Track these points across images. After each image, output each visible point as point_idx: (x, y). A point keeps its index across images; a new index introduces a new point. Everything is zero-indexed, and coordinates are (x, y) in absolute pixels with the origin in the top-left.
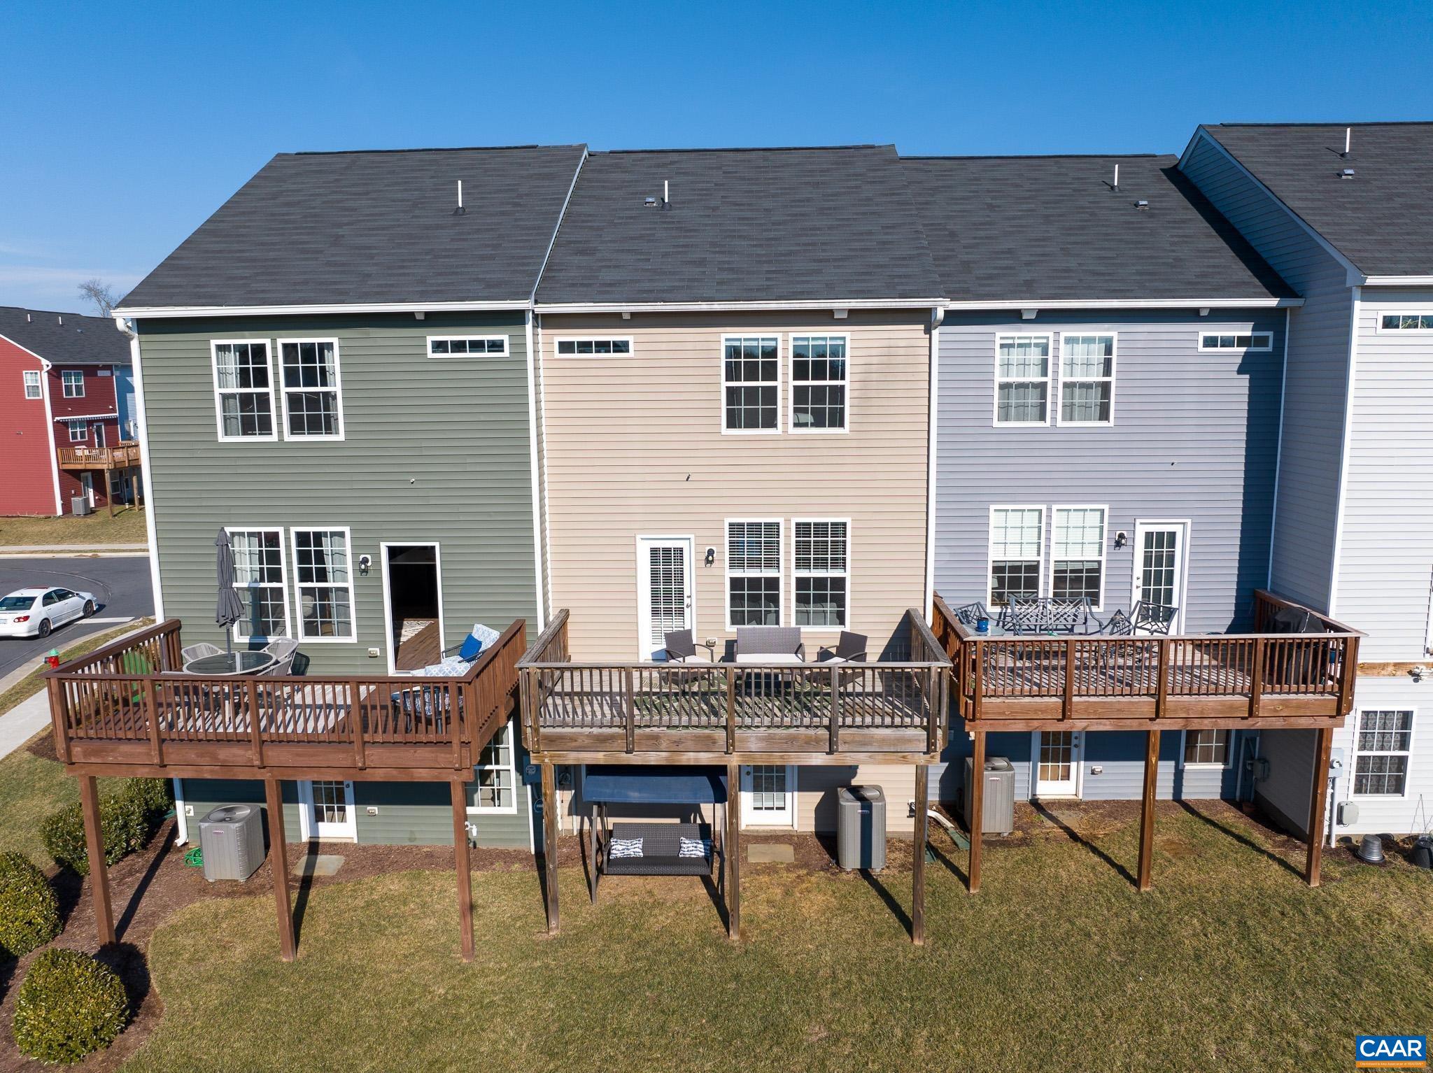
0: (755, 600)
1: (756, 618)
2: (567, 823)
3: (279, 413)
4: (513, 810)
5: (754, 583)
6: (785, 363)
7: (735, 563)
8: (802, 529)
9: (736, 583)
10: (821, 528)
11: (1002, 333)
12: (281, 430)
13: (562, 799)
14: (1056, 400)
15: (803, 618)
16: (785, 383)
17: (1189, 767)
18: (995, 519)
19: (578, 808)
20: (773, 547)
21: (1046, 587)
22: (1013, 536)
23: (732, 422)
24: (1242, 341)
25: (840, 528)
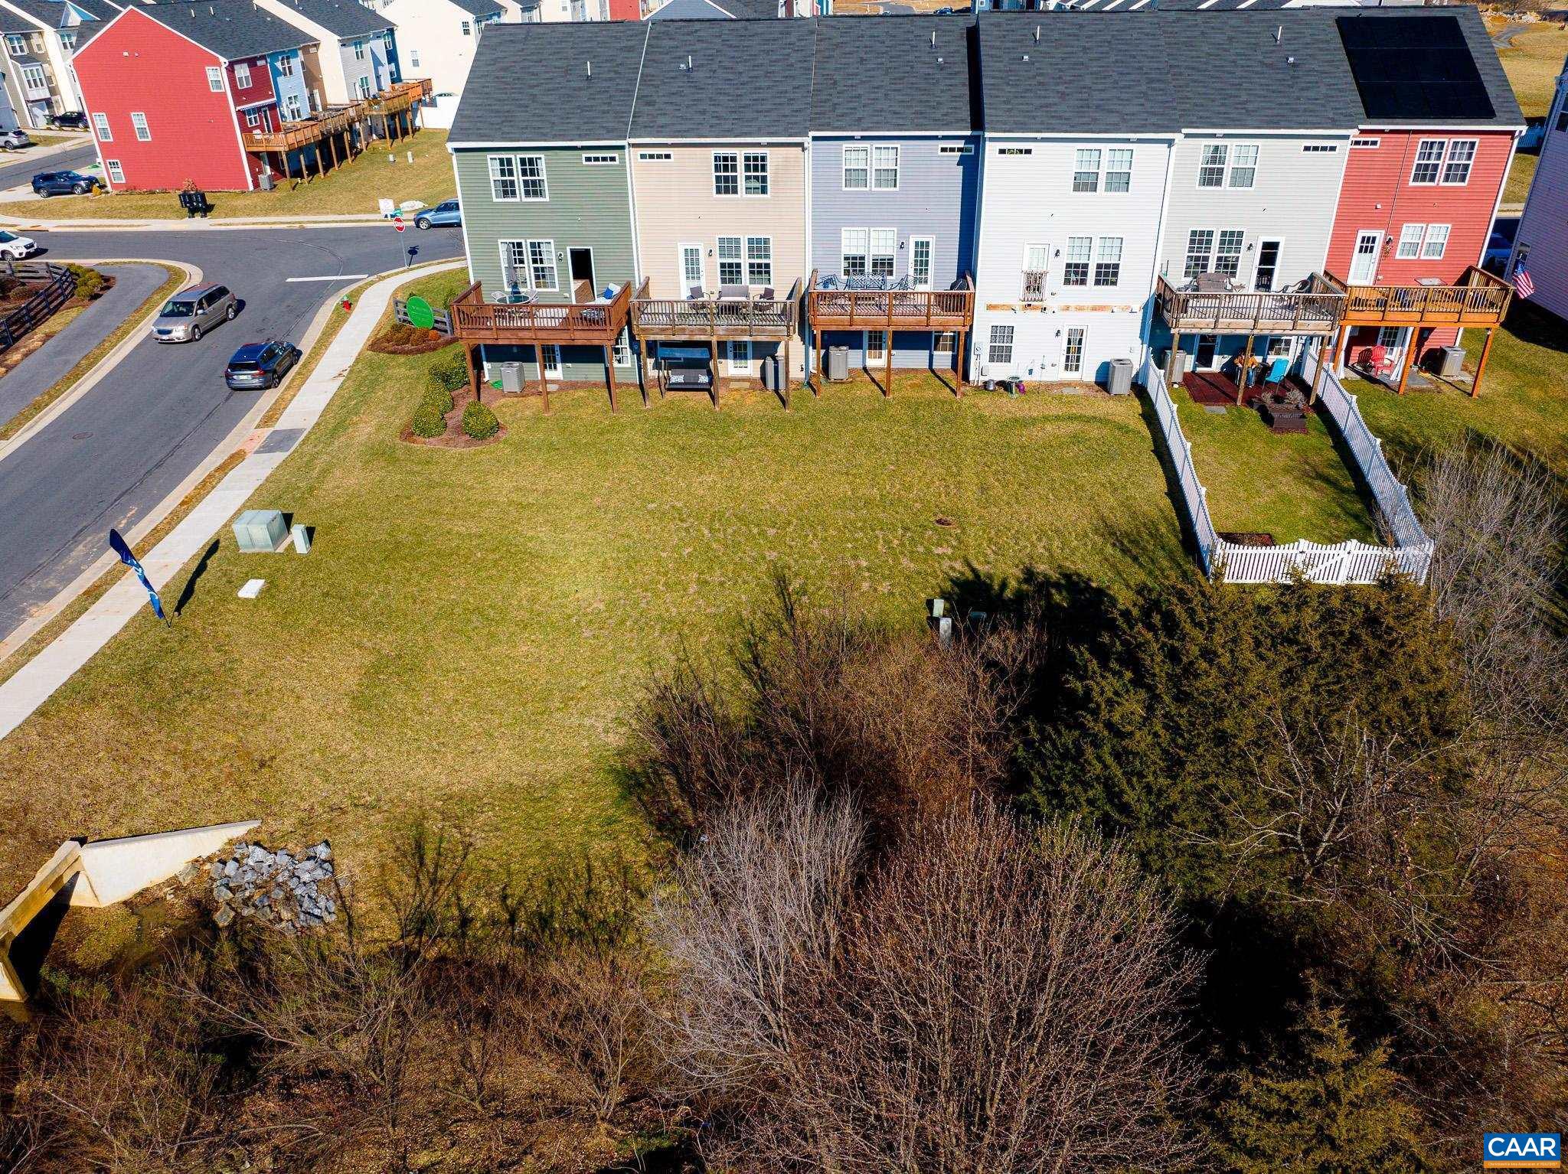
0: (731, 272)
1: (731, 281)
2: (653, 373)
3: (520, 188)
4: (629, 365)
5: (731, 265)
6: (741, 164)
7: (722, 255)
8: (751, 241)
9: (723, 265)
10: (759, 241)
11: (846, 145)
12: (520, 196)
13: (650, 362)
14: (872, 177)
15: (752, 281)
16: (741, 173)
17: (935, 353)
18: (844, 234)
19: (657, 366)
20: (738, 248)
21: (868, 267)
22: (854, 242)
23: (719, 191)
24: (960, 150)
25: (766, 241)
